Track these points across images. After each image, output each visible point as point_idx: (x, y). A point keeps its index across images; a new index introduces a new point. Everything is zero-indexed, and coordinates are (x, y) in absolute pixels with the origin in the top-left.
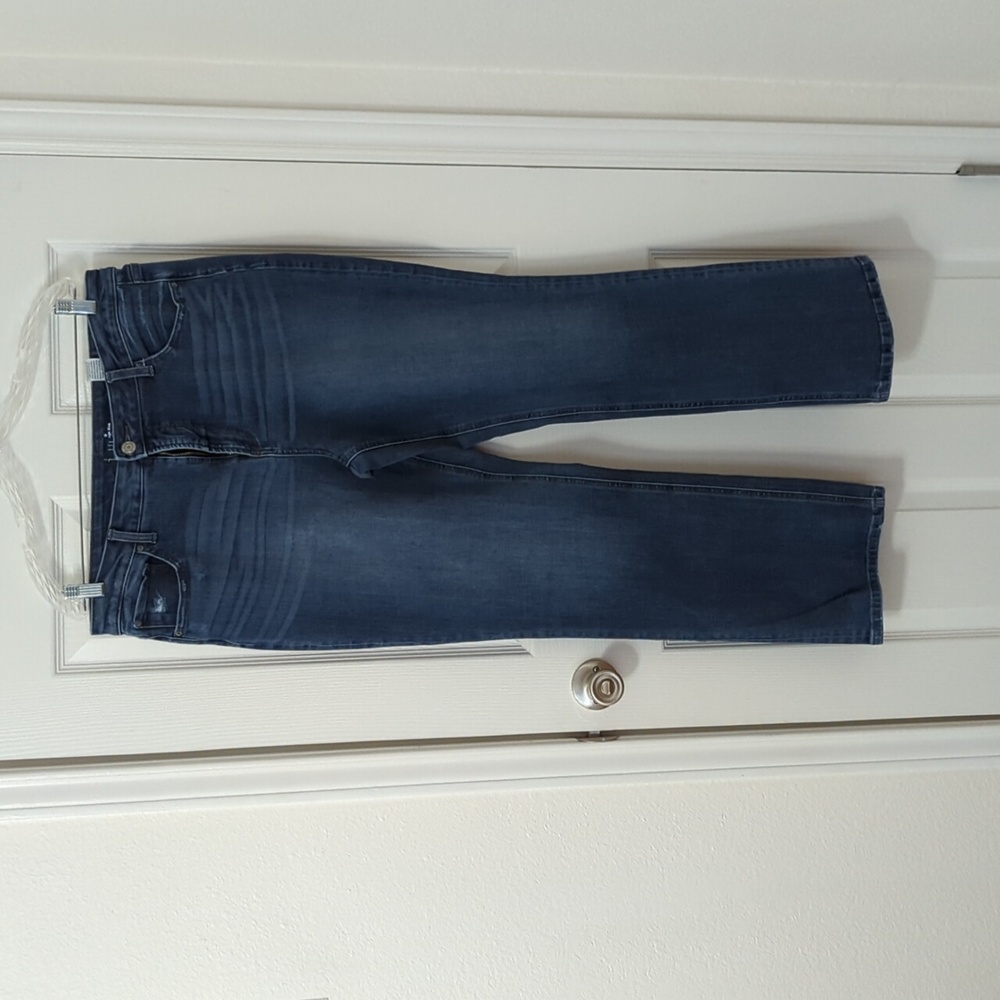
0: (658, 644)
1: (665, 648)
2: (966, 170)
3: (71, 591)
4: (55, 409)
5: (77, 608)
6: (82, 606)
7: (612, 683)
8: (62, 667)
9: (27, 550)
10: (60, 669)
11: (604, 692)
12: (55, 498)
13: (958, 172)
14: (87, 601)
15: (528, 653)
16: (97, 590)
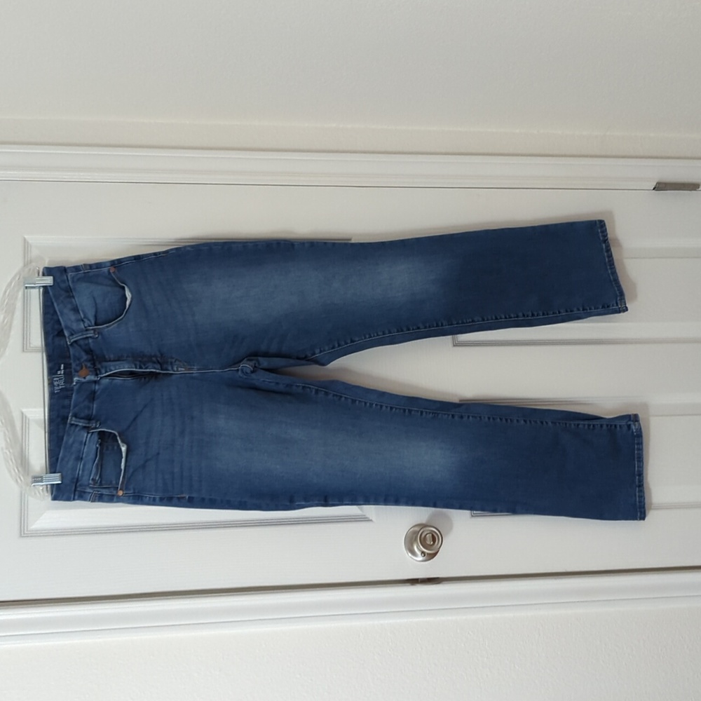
0: (467, 513)
1: (472, 516)
2: (661, 187)
3: (37, 479)
4: (25, 348)
5: (41, 492)
6: (45, 489)
7: (433, 536)
8: (26, 532)
9: (5, 451)
10: (24, 533)
11: (428, 543)
12: (24, 410)
13: (654, 189)
14: (49, 486)
15: (371, 520)
16: (56, 479)
